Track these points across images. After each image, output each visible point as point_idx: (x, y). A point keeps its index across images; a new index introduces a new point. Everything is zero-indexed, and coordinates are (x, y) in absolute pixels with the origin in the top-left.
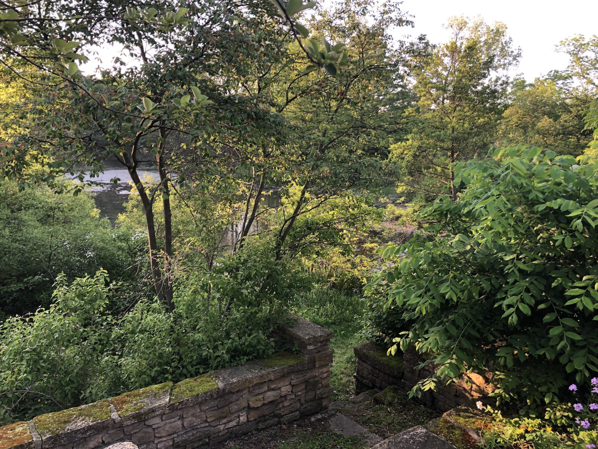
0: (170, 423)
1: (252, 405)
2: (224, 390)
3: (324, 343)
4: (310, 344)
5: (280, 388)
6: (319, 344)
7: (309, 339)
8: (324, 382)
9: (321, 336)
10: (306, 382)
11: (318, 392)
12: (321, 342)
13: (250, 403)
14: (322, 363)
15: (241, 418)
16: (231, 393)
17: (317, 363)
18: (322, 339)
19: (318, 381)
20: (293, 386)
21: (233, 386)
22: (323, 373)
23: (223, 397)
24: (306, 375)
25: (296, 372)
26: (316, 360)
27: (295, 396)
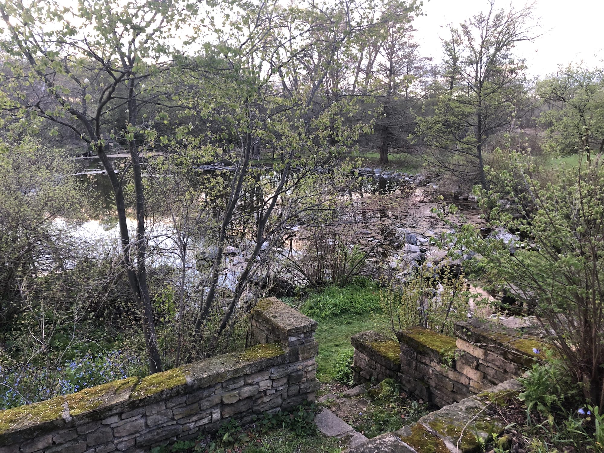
0: (130, 422)
1: (226, 401)
2: (192, 386)
3: (308, 334)
4: (292, 336)
5: (258, 383)
6: (302, 336)
7: (291, 330)
8: (308, 376)
9: (304, 327)
10: (288, 376)
11: (302, 387)
12: (305, 333)
13: (223, 399)
14: (306, 355)
15: (214, 416)
16: (200, 388)
17: (300, 356)
18: (304, 331)
19: (302, 375)
20: (273, 380)
21: (203, 381)
22: (307, 366)
23: (191, 394)
24: (288, 369)
25: (276, 365)
26: (299, 352)
27: (276, 391)
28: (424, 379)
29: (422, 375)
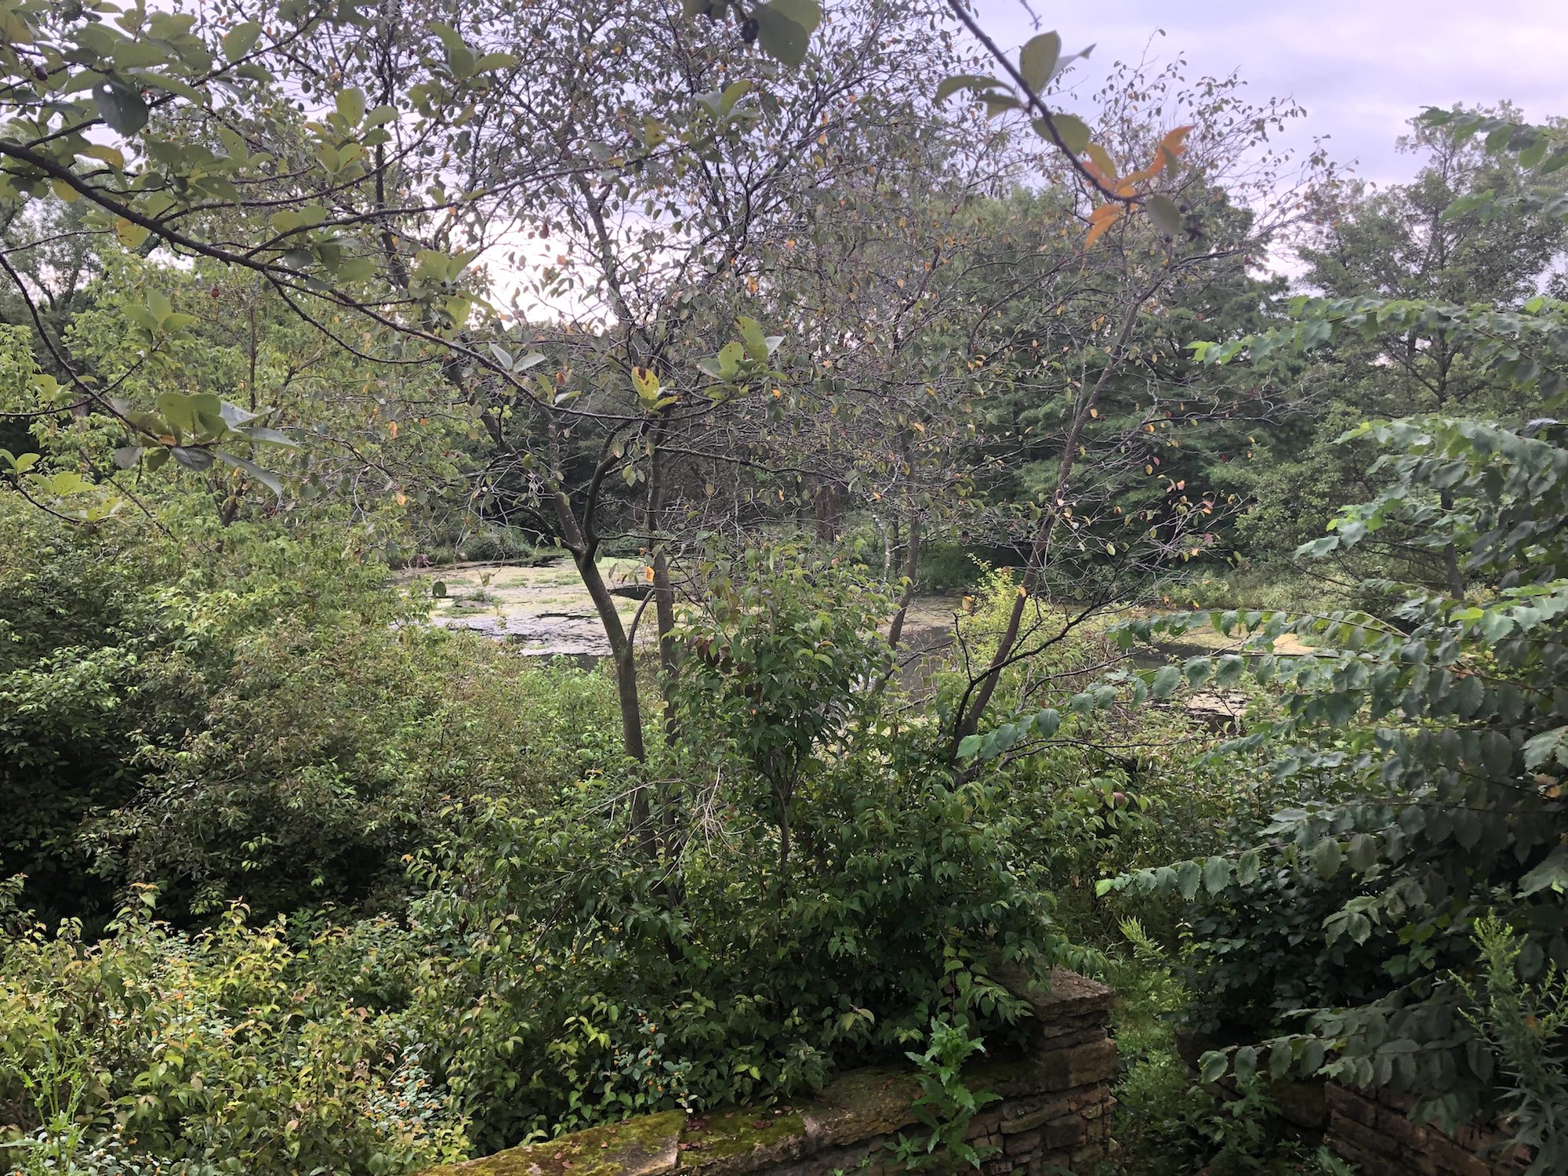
2: (820, 1139)
3: (1091, 1021)
4: (1052, 1023)
6: (1078, 1024)
7: (1050, 1007)
8: (1091, 1130)
9: (1082, 1000)
10: (1043, 1127)
11: (1077, 1159)
12: (1083, 1017)
14: (1087, 1077)
16: (836, 1147)
17: (1072, 1077)
18: (1083, 1010)
19: (1077, 1126)
20: (1007, 1137)
21: (843, 1129)
22: (1088, 1103)
23: (816, 1160)
24: (1041, 1108)
25: (1015, 1098)
26: (1071, 1067)
27: (1014, 1167)
28: (1401, 1154)
29: (1395, 1144)
